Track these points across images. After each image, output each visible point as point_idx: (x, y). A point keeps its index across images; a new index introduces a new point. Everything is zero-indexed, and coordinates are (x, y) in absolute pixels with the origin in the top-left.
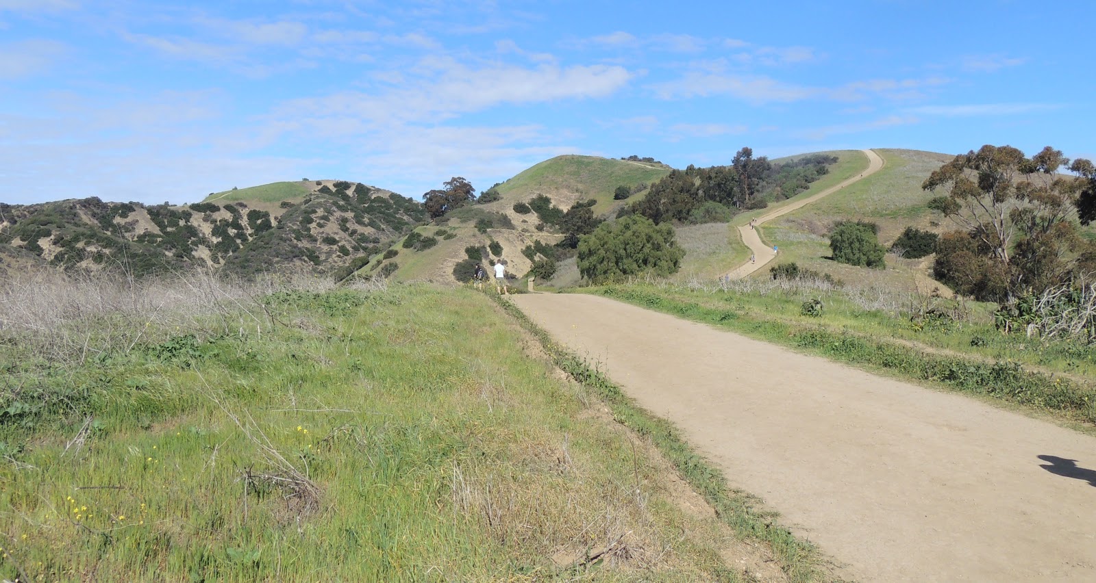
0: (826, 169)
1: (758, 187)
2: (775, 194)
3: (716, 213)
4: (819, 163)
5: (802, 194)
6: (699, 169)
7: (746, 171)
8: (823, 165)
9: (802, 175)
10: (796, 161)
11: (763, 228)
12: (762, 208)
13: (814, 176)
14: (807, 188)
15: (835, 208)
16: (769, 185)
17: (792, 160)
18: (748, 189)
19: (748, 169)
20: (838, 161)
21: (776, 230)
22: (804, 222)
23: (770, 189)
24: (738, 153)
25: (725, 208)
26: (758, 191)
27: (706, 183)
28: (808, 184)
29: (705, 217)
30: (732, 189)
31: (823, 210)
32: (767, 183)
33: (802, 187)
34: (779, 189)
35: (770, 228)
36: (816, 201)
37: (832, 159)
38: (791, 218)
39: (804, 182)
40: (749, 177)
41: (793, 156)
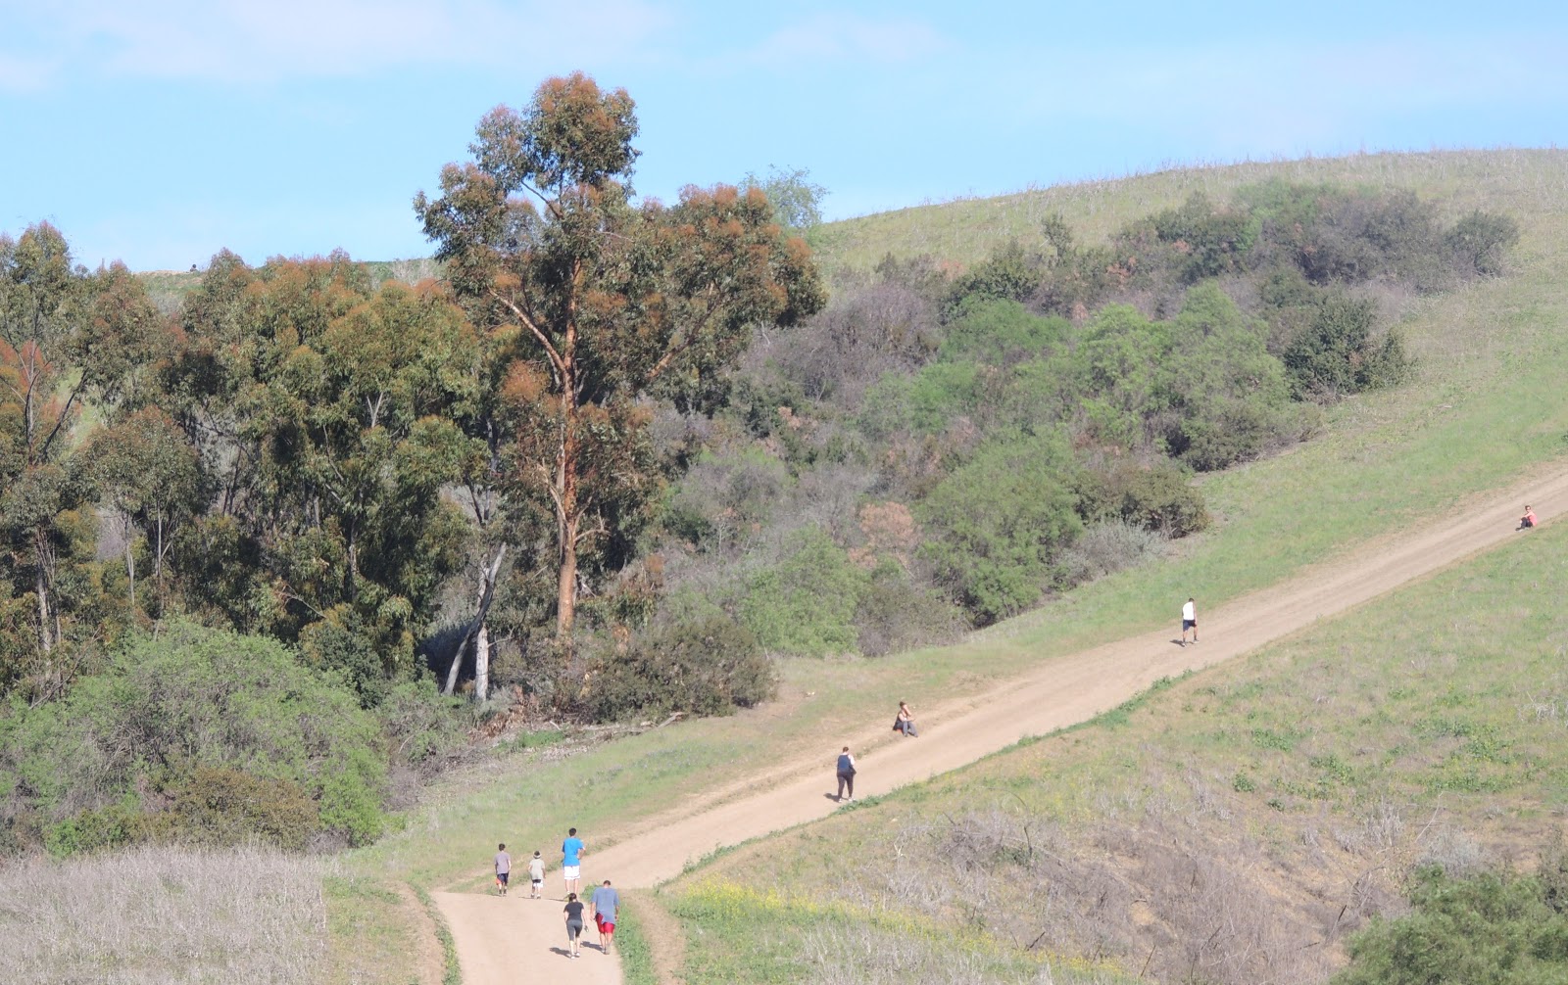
0: (1376, 336)
1: (691, 492)
2: (855, 565)
3: (238, 740)
4: (1315, 267)
5: (1126, 579)
6: (117, 276)
7: (560, 320)
8: (1355, 294)
9: (1139, 383)
10: (1093, 235)
11: (685, 915)
12: (708, 704)
13: (1254, 404)
14: (1176, 520)
15: (1443, 729)
16: (808, 478)
17: (1054, 229)
18: (589, 502)
19: (592, 298)
20: (1507, 257)
21: (810, 941)
22: (1120, 868)
23: (815, 518)
24: (496, 127)
25: (333, 691)
26: (692, 531)
27: (158, 438)
28: (1200, 483)
29: (115, 780)
30: (419, 498)
31: (1315, 746)
32: (791, 454)
33: (1129, 509)
34: (898, 515)
35: (766, 917)
36: (1255, 660)
37: (1454, 240)
38: (999, 822)
39: (1153, 459)
40: (593, 388)
41: (1065, 193)
